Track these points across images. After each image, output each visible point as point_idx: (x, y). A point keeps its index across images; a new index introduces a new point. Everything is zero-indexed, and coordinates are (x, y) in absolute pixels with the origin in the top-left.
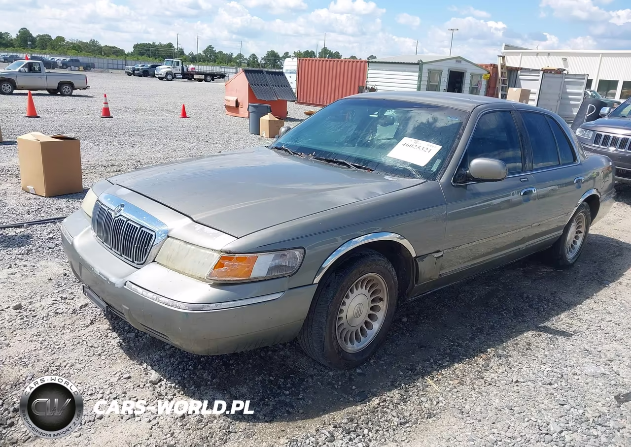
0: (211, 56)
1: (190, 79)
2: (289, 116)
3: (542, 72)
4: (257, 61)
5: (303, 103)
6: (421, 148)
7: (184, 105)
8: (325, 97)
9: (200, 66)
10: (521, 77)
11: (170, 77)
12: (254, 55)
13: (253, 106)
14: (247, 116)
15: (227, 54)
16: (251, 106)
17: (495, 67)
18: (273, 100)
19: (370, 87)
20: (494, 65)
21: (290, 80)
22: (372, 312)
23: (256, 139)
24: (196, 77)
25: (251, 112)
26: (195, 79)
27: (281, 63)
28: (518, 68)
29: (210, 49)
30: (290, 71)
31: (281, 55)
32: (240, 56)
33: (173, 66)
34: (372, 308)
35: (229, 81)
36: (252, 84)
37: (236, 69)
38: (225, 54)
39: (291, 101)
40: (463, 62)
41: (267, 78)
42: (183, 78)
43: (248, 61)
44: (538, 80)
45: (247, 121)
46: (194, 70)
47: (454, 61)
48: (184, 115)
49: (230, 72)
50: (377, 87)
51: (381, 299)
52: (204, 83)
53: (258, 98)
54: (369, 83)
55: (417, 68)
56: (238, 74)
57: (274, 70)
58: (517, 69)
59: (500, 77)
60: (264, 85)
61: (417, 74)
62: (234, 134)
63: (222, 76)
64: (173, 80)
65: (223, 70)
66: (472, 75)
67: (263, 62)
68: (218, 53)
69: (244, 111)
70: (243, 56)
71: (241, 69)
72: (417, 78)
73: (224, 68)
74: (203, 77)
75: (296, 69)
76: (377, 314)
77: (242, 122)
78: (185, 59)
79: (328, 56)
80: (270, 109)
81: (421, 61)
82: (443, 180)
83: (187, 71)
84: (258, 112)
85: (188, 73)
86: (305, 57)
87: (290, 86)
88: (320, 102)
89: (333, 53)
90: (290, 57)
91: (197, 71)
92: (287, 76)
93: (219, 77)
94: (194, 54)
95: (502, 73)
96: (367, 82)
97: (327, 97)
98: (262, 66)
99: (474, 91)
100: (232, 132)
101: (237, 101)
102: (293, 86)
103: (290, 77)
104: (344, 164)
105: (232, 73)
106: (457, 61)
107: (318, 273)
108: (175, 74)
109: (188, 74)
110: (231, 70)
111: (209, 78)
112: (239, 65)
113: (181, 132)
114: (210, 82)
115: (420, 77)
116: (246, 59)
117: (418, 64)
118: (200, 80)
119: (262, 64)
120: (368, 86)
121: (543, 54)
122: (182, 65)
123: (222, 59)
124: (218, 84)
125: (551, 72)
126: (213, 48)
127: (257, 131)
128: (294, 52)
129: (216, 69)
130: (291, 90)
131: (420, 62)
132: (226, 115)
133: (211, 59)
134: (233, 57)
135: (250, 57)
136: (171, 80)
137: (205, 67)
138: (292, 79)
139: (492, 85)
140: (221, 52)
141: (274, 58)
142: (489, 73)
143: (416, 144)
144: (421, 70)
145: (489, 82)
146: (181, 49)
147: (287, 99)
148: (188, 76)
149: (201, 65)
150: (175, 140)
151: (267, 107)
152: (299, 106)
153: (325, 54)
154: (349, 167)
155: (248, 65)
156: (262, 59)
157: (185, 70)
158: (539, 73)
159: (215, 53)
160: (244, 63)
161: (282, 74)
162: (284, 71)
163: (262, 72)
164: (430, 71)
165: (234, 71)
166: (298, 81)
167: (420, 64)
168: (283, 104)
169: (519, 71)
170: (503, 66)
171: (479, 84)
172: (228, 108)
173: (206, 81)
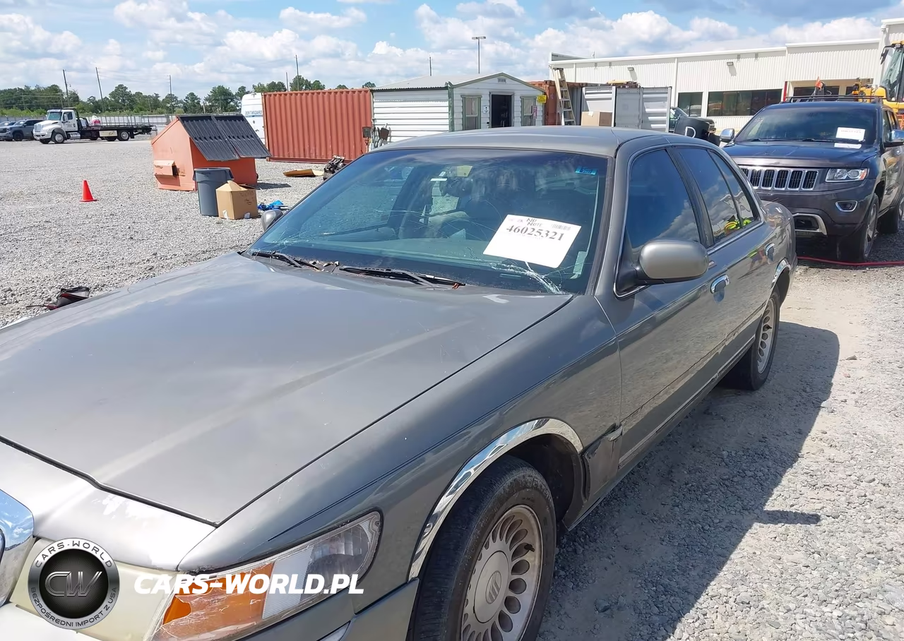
0: (123, 101)
1: (94, 139)
2: (261, 180)
3: (614, 88)
4: (198, 103)
5: (279, 159)
6: (544, 233)
7: (85, 182)
8: (313, 148)
9: (108, 118)
10: (587, 96)
11: (59, 137)
12: (192, 94)
13: (202, 173)
14: (194, 187)
15: (150, 97)
16: (198, 172)
17: (552, 84)
18: (232, 159)
19: (380, 127)
20: (551, 81)
21: (254, 127)
22: (516, 577)
23: (213, 224)
24: (102, 134)
25: (200, 182)
26: (102, 138)
27: (236, 103)
28: (582, 84)
29: (121, 90)
30: (253, 113)
31: (234, 91)
32: (171, 98)
33: (62, 120)
34: (515, 570)
35: (158, 136)
36: (196, 138)
37: (168, 117)
38: (146, 97)
39: (261, 158)
40: (508, 80)
41: (218, 127)
42: (81, 138)
43: (184, 104)
44: (610, 99)
45: (195, 196)
46: (99, 124)
47: (496, 79)
48: (88, 197)
49: (158, 123)
50: (391, 126)
51: (529, 547)
52: (117, 142)
53: (208, 159)
54: (378, 122)
55: (445, 94)
56: (170, 125)
57: (226, 114)
58: (581, 86)
59: (560, 98)
60: (215, 138)
61: (447, 104)
62: (176, 219)
63: (146, 129)
64: (65, 141)
65: (146, 120)
66: (523, 99)
67: (208, 104)
68: (134, 95)
69: (187, 180)
70: (176, 98)
71: (174, 117)
72: (447, 109)
73: (148, 117)
74: (115, 133)
75: (262, 109)
76: (523, 577)
77: (188, 197)
78: (83, 109)
79: (304, 88)
80: (231, 175)
81: (450, 83)
82: (599, 290)
83: (88, 125)
84: (211, 181)
85: (89, 129)
86: (272, 91)
87: (256, 135)
88: (305, 156)
89: (312, 82)
90: (248, 93)
91: (104, 125)
92: (250, 120)
93: (141, 131)
94: (97, 99)
95: (562, 92)
96: (374, 120)
97: (315, 146)
98: (206, 110)
99: (528, 121)
100: (172, 217)
101: (174, 167)
102: (261, 134)
103: (254, 122)
104: (404, 277)
105: (162, 123)
106: (499, 80)
107: (414, 558)
108: (67, 132)
109: (90, 131)
110: (160, 120)
111: (125, 135)
112: (171, 111)
113: (85, 227)
114: (127, 140)
115: (451, 107)
116: (181, 102)
117: (446, 88)
118: (111, 139)
119: (206, 107)
120: (376, 127)
121: (603, 64)
122: (78, 118)
123: (144, 104)
124: (140, 142)
125: (624, 87)
126: (126, 88)
127: (212, 209)
128: (254, 86)
129: (135, 120)
130: (259, 141)
131: (449, 86)
132: (159, 190)
133: (124, 105)
134: (161, 99)
135: (186, 98)
136: (62, 143)
137: (116, 118)
138: (258, 125)
139: (551, 111)
140: (139, 94)
141: (223, 97)
142: (545, 94)
143: (533, 227)
144: (451, 96)
145: (546, 106)
146: (74, 94)
147: (255, 156)
148: (90, 134)
149: (109, 116)
150: (76, 241)
151: (225, 171)
152: (272, 164)
153: (300, 85)
154: (415, 281)
155: (186, 110)
156: (206, 99)
157: (84, 125)
158: (611, 89)
159: (131, 96)
160: (179, 107)
161: (241, 118)
162: (243, 113)
163: (209, 118)
164: (464, 97)
165: (164, 120)
166: (266, 126)
167: (449, 88)
168: (250, 163)
169: (584, 89)
170: (562, 82)
171: (533, 110)
172: (162, 178)
173: (121, 139)
